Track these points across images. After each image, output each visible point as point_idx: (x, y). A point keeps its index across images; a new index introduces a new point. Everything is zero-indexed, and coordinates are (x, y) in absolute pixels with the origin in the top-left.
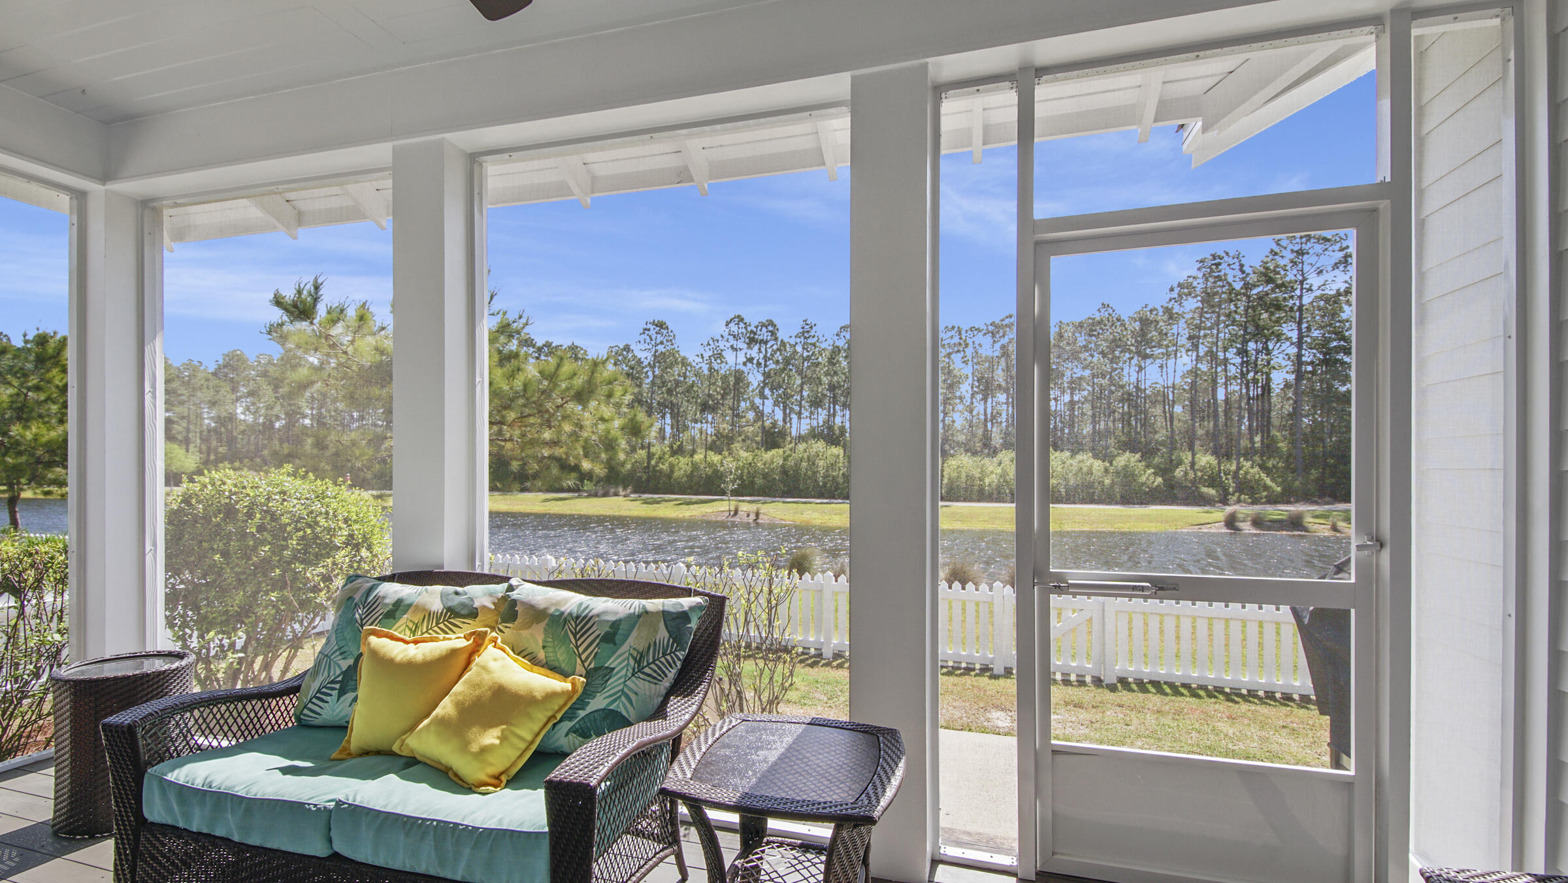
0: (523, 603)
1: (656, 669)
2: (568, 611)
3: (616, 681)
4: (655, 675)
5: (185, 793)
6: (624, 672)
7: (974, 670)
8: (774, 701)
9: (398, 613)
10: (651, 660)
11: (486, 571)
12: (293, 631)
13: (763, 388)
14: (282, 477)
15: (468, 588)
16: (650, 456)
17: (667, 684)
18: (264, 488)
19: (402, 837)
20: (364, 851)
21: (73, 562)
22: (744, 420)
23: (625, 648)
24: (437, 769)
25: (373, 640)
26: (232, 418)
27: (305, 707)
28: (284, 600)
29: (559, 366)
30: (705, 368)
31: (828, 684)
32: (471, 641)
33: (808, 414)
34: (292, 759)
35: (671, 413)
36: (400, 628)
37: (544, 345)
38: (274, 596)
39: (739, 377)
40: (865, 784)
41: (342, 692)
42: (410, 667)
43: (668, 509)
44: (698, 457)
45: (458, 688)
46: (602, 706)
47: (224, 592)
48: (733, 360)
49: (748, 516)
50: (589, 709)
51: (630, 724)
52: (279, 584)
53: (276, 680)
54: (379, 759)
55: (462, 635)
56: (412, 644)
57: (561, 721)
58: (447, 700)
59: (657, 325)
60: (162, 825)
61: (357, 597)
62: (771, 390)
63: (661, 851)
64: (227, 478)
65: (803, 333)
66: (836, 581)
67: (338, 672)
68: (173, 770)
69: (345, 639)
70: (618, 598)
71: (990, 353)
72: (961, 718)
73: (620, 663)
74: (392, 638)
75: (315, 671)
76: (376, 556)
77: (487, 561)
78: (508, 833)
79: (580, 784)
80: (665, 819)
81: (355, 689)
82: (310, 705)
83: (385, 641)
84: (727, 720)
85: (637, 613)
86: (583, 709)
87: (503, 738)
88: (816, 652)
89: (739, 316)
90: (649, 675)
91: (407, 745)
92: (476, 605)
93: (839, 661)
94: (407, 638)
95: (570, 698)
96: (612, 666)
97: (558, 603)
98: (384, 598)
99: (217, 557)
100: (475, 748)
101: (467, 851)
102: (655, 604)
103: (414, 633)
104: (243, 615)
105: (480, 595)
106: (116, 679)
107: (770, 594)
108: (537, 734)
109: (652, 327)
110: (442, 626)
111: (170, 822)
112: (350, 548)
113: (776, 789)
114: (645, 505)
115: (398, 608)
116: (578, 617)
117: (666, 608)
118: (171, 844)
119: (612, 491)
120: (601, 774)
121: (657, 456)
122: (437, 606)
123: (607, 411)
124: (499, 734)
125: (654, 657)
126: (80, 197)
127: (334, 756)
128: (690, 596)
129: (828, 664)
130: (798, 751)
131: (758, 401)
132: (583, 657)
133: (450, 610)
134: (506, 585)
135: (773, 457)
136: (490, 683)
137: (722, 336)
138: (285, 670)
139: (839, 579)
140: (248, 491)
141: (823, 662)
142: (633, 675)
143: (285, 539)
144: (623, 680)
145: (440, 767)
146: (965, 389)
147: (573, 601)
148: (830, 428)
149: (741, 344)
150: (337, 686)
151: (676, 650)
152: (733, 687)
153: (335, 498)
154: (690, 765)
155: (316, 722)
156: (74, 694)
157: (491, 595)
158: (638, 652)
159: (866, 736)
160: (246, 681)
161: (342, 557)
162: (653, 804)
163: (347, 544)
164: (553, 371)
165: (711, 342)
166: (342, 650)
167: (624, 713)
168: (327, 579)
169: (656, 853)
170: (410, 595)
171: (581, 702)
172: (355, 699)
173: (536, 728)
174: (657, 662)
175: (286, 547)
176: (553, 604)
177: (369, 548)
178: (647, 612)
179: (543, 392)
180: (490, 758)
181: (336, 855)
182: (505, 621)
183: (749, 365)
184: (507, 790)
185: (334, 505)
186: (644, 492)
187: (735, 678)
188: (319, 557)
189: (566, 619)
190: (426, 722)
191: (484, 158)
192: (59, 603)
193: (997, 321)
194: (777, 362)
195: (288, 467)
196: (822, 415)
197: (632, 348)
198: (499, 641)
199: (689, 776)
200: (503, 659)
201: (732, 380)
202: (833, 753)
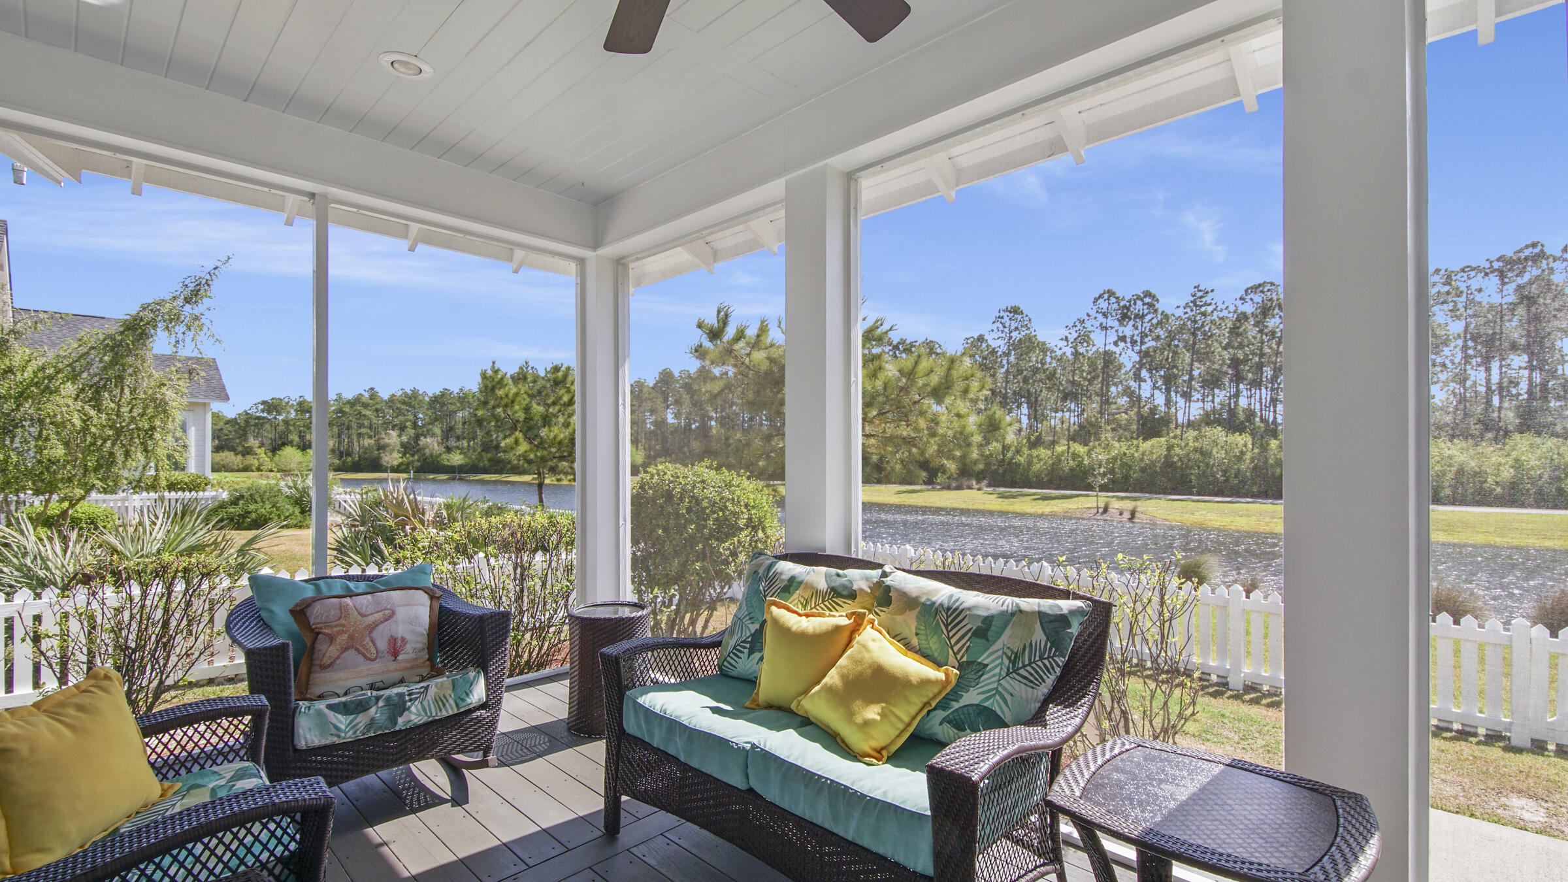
0: (896, 590)
1: (1033, 672)
2: (939, 602)
3: (990, 678)
4: (1032, 679)
5: (648, 713)
6: (998, 670)
7: (1475, 735)
8: (1168, 731)
9: (792, 588)
10: (1027, 662)
11: (860, 557)
12: (710, 595)
13: (1139, 370)
14: (704, 471)
15: (846, 571)
16: (1005, 448)
17: (1046, 691)
18: (691, 478)
19: (803, 787)
20: (772, 793)
21: (578, 532)
22: (1113, 406)
23: (998, 645)
24: (828, 733)
25: (774, 609)
26: (664, 421)
27: (725, 660)
28: (704, 569)
29: (916, 363)
30: (1069, 351)
31: (1239, 720)
32: (852, 621)
33: (1199, 396)
34: (718, 701)
35: (1027, 403)
36: (794, 602)
37: (899, 343)
38: (698, 566)
39: (1108, 359)
40: (1318, 855)
41: (751, 652)
42: (802, 638)
43: (1026, 504)
44: (1059, 449)
45: (842, 661)
46: (976, 702)
47: (665, 559)
48: (1100, 342)
49: (1121, 514)
50: (962, 702)
51: (1006, 725)
52: (702, 556)
53: (698, 634)
54: (780, 714)
55: (844, 614)
56: (804, 617)
57: (935, 709)
58: (833, 671)
59: (1010, 312)
60: (635, 737)
61: (761, 571)
62: (1150, 371)
63: (1041, 866)
64: (667, 469)
65: (1194, 302)
66: (1248, 597)
67: (748, 634)
68: (641, 696)
69: (752, 606)
70: (988, 593)
71: (1496, 299)
72: (1456, 797)
73: (993, 661)
74: (789, 610)
75: (730, 631)
76: (768, 537)
77: (862, 549)
78: (893, 807)
79: (961, 776)
80: (1045, 833)
81: (761, 650)
82: (728, 659)
83: (783, 612)
84: (1119, 742)
85: (1010, 611)
86: (957, 701)
87: (883, 715)
88: (1220, 680)
89: (1108, 291)
90: (1025, 678)
91: (803, 706)
92: (855, 587)
93: (1253, 695)
94: (800, 612)
95: (944, 688)
96: (985, 662)
97: (929, 593)
98: (781, 574)
99: (660, 532)
100: (859, 720)
101: (856, 815)
102: (1030, 604)
103: (805, 607)
104: (678, 578)
105: (858, 578)
106: (605, 619)
107: (1162, 606)
108: (914, 718)
109: (1005, 314)
110: (826, 603)
111: (640, 736)
112: (750, 529)
113: (1189, 832)
114: (1001, 500)
115: (792, 584)
116: (949, 609)
117: (1042, 609)
118: (638, 752)
119: (965, 483)
120: (982, 770)
121: (1013, 448)
122: (822, 585)
123: (963, 407)
124: (880, 711)
125: (1030, 659)
126: (581, 262)
127: (747, 704)
128: (1068, 599)
129: (1237, 697)
130: (1216, 794)
131: (1133, 385)
132: (956, 649)
133: (833, 589)
134: (880, 571)
135: (1154, 448)
136: (870, 661)
137: (1088, 315)
138: (705, 627)
139: (1251, 595)
140: (681, 480)
141: (1229, 693)
142: (1007, 675)
143: (705, 520)
144: (996, 678)
145: (830, 732)
146: (1452, 353)
147: (943, 592)
148: (1232, 412)
149: (1112, 322)
150: (748, 646)
151: (1054, 655)
152: (1116, 706)
153: (738, 486)
154: (1078, 783)
155: (733, 673)
156: (581, 628)
157: (867, 579)
158: (1013, 652)
159: (1315, 794)
160: (679, 633)
161: (744, 535)
162: (1032, 814)
163: (747, 526)
164: (911, 368)
165: (1077, 324)
166: (752, 615)
167: (1000, 713)
168: (734, 554)
169: (1036, 867)
170: (800, 573)
171: (955, 695)
172: (761, 659)
173: (913, 711)
174: (1034, 665)
175: (705, 527)
176: (924, 594)
177: (763, 530)
178: (1021, 611)
179: (901, 389)
180: (873, 732)
181: (751, 790)
182: (880, 605)
183: (1122, 345)
184: (887, 766)
185: (738, 493)
186: (999, 486)
187: (1118, 696)
188: (728, 536)
189: (937, 609)
190: (817, 688)
191: (858, 174)
192: (569, 557)
193: (1509, 254)
194: (1158, 338)
195: (707, 462)
196: (1221, 396)
197: (986, 337)
198: (876, 623)
199: (1078, 794)
200: (880, 640)
201: (1100, 364)
202: (1267, 807)
